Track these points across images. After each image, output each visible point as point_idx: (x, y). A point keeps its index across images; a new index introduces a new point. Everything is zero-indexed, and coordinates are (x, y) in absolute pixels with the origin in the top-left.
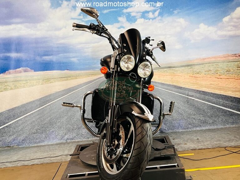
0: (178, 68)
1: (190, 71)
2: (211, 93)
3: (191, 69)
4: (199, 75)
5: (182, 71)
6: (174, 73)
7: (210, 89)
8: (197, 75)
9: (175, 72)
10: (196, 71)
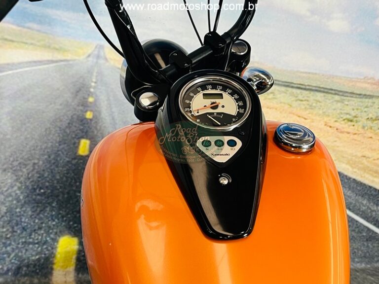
0: (307, 92)
1: (334, 109)
2: (354, 179)
3: (339, 104)
4: (349, 126)
5: (314, 105)
6: (291, 106)
7: (355, 170)
8: (346, 126)
9: (295, 104)
10: (347, 114)
